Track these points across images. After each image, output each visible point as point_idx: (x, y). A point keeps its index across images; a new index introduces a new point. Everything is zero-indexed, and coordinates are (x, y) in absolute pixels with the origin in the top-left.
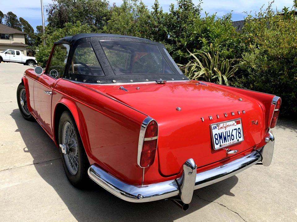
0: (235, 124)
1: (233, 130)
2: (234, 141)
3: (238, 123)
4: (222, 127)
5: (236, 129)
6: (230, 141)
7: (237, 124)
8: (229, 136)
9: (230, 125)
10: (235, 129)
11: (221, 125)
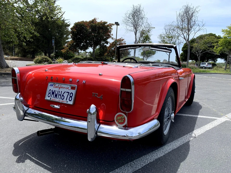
0: (70, 88)
1: (65, 92)
2: (63, 100)
3: (73, 88)
4: (57, 87)
5: (69, 93)
6: (60, 99)
7: (71, 89)
8: (60, 95)
9: (64, 88)
10: (67, 92)
11: (57, 85)
